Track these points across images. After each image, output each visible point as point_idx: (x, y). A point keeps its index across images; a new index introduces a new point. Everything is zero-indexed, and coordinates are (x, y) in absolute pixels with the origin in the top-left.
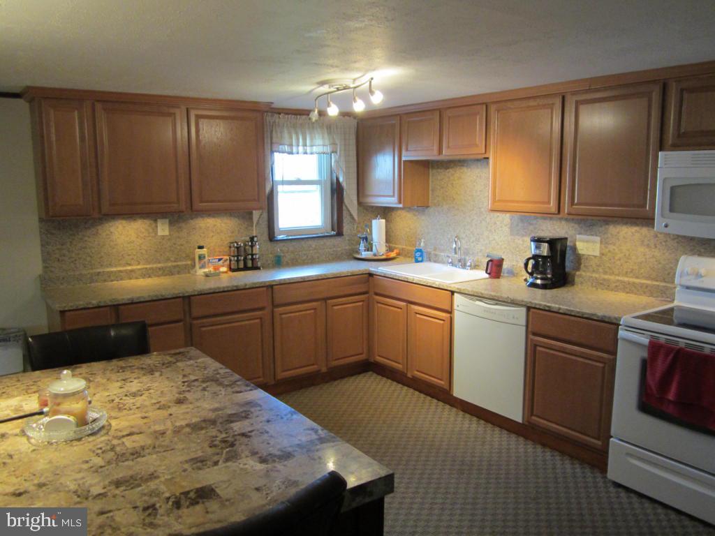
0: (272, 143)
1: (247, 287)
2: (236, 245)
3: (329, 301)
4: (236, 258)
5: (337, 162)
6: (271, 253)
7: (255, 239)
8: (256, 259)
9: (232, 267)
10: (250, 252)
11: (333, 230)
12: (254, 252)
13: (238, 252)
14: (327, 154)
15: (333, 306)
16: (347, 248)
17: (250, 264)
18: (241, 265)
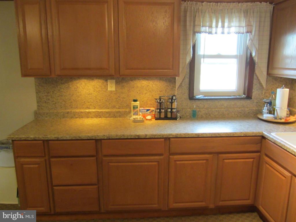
0: (194, 26)
1: (147, 137)
2: (159, 101)
3: (220, 155)
4: (158, 110)
5: (251, 40)
6: (190, 108)
7: (174, 98)
8: (174, 112)
9: (156, 117)
10: (170, 107)
11: (244, 94)
12: (173, 107)
13: (160, 106)
14: (243, 33)
15: (224, 159)
16: (254, 108)
17: (169, 115)
18: (163, 116)
